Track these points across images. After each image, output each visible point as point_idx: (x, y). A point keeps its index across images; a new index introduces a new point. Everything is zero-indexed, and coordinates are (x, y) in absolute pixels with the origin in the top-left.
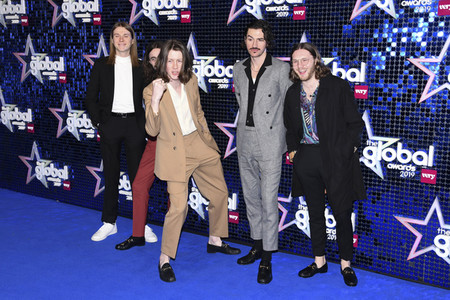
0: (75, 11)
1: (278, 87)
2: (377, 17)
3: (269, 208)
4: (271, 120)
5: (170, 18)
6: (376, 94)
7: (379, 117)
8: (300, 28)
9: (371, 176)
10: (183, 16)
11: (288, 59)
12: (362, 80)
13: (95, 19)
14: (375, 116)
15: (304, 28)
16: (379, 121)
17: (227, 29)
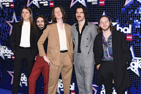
0: (3, 2)
1: (91, 35)
2: (136, 5)
3: (88, 89)
4: (88, 50)
5: (45, 5)
6: (136, 39)
7: (137, 49)
8: (102, 10)
9: (134, 75)
10: (50, 4)
11: (97, 23)
12: (130, 32)
13: (11, 5)
14: (135, 48)
15: (104, 10)
16: (137, 51)
17: (70, 10)
